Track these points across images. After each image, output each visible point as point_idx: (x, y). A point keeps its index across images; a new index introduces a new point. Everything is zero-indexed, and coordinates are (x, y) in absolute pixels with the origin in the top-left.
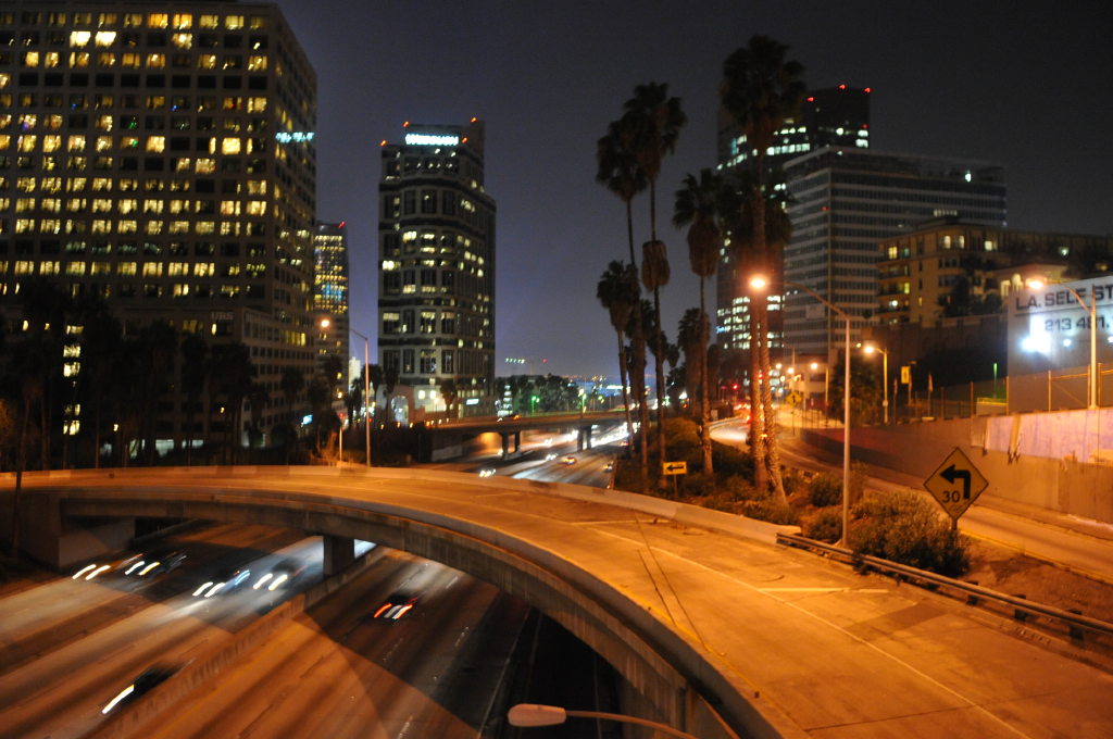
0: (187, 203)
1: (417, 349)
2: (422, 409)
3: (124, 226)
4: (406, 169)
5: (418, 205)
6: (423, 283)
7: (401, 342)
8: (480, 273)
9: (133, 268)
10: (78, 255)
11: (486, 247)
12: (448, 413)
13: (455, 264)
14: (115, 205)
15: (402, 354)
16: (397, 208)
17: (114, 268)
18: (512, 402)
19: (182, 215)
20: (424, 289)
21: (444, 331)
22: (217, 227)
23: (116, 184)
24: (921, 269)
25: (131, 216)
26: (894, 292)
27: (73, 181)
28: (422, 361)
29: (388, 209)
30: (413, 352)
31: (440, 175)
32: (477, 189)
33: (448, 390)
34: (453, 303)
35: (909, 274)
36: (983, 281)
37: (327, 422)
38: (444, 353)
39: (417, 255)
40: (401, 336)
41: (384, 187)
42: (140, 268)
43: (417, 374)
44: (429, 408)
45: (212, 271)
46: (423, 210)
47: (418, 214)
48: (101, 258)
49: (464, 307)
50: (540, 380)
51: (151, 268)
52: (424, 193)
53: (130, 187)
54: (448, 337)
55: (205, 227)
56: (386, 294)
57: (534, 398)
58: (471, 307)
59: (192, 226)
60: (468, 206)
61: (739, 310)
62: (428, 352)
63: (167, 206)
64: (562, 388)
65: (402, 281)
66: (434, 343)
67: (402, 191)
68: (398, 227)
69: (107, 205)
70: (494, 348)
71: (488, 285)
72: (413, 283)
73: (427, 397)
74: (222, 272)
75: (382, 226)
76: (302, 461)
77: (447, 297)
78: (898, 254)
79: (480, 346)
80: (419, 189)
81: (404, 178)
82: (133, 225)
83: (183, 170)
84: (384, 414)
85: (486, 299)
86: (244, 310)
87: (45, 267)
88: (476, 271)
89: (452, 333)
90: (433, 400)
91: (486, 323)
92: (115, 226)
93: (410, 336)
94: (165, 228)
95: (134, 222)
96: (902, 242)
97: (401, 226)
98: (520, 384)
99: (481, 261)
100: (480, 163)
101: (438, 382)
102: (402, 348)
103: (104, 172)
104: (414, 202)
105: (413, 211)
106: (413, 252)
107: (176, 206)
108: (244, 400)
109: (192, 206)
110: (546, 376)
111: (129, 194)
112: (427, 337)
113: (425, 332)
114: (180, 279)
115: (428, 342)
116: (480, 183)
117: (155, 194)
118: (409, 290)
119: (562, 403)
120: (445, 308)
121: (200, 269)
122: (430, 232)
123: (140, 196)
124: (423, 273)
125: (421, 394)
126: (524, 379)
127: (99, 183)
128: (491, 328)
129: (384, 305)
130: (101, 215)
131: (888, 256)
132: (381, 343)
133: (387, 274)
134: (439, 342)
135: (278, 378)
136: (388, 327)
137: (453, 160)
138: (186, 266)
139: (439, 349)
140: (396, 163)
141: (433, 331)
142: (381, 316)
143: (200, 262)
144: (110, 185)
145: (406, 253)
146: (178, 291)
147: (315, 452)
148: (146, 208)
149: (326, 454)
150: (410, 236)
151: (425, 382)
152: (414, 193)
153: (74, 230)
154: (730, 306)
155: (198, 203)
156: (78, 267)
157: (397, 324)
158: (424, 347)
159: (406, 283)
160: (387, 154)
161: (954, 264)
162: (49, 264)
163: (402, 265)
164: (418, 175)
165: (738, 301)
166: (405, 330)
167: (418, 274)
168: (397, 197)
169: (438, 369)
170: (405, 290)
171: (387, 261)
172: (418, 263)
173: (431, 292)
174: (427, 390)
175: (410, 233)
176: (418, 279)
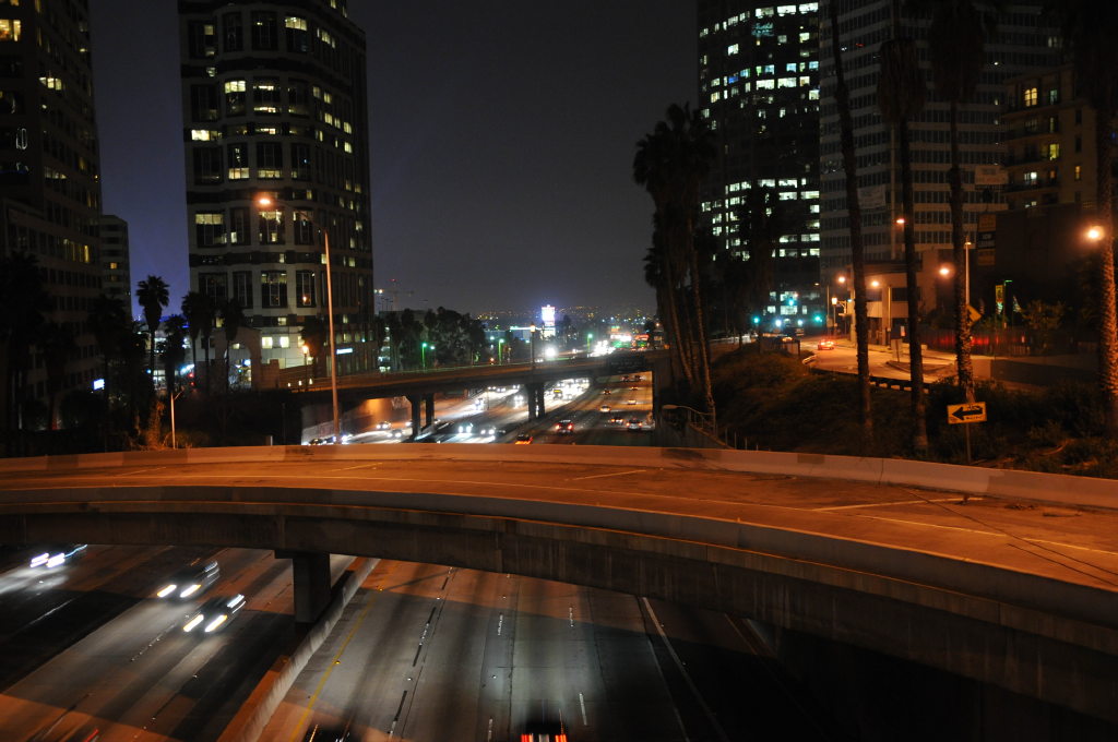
1: (255, 269)
2: (275, 363)
5: (247, 36)
6: (261, 165)
7: (230, 259)
8: (347, 148)
11: (353, 106)
12: (317, 369)
13: (311, 134)
15: (230, 279)
16: (211, 41)
18: (392, 353)
20: (263, 174)
21: (297, 242)
24: (1079, 120)
26: (1034, 158)
29: (195, 43)
30: (249, 274)
32: (338, 11)
33: (314, 331)
34: (310, 196)
35: (1057, 129)
38: (298, 274)
39: (249, 118)
40: (229, 250)
41: (185, 5)
43: (258, 310)
44: (288, 362)
46: (255, 45)
47: (248, 51)
49: (327, 202)
50: (429, 317)
52: (255, 16)
56: (198, 182)
57: (424, 345)
58: (337, 204)
60: (326, 39)
61: (734, 201)
62: (273, 273)
64: (461, 331)
65: (226, 160)
66: (282, 261)
67: (219, 13)
68: (211, 72)
70: (371, 267)
71: (358, 167)
72: (244, 164)
73: (276, 347)
75: (187, 72)
77: (302, 186)
78: (1039, 98)
79: (352, 264)
80: (245, 10)
84: (214, 371)
85: (358, 190)
88: (342, 146)
89: (311, 242)
90: (290, 350)
91: (359, 227)
93: (241, 250)
96: (1046, 79)
97: (219, 71)
98: (404, 326)
99: (348, 129)
101: (293, 321)
102: (230, 269)
104: (239, 31)
105: (239, 47)
106: (242, 114)
110: (436, 311)
112: (272, 249)
113: (266, 241)
115: (275, 258)
116: (342, 3)
118: (235, 175)
119: (462, 352)
120: (300, 203)
122: (267, 81)
124: (260, 146)
125: (267, 342)
126: (408, 314)
128: (365, 236)
129: (197, 201)
131: (1024, 101)
132: (195, 261)
133: (199, 149)
134: (291, 258)
136: (204, 235)
139: (292, 269)
141: (280, 241)
142: (192, 219)
145: (228, 116)
150: (235, 86)
151: (273, 322)
152: (237, 15)
154: (722, 197)
157: (218, 230)
158: (265, 267)
159: (234, 165)
163: (224, 136)
165: (733, 186)
166: (234, 240)
167: (252, 150)
168: (209, 23)
169: (292, 301)
170: (231, 176)
171: (198, 129)
172: (251, 132)
173: (274, 179)
174: (276, 334)
175: (234, 84)
176: (252, 159)
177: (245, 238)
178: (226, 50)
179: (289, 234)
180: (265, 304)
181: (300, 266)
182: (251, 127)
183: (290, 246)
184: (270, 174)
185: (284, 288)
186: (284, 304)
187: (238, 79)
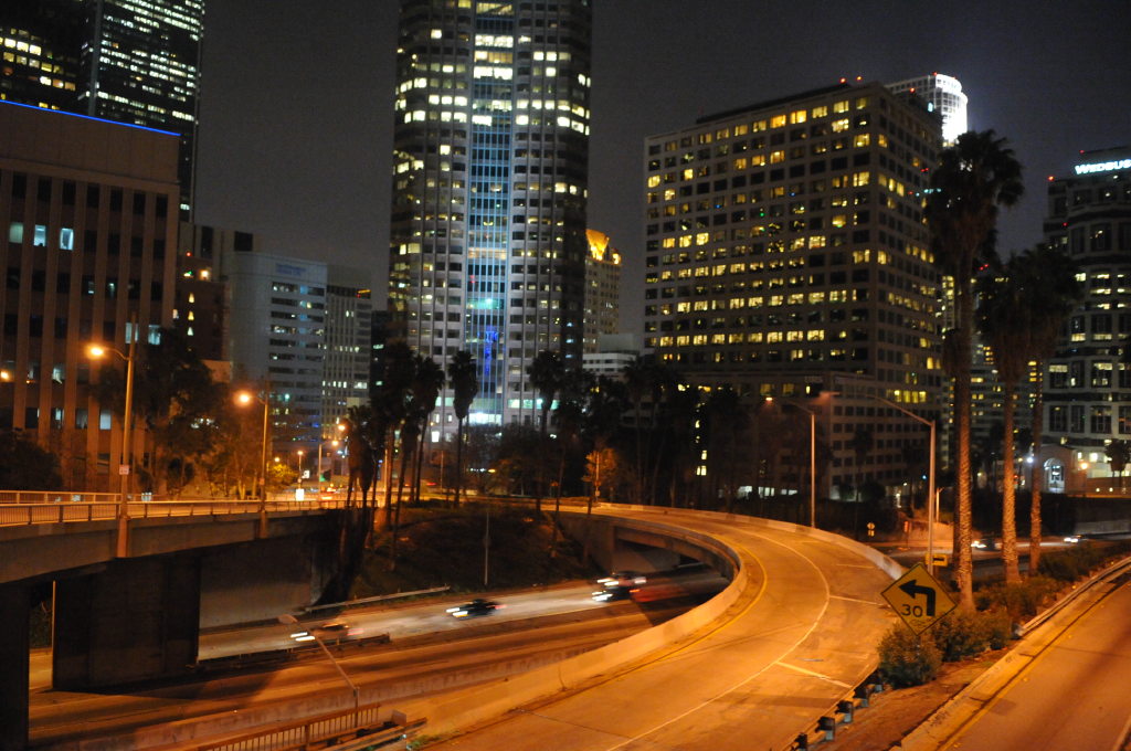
1: (1088, 405)
4: (1076, 204)
5: (1088, 243)
6: (1094, 331)
7: (1069, 397)
10: (719, 329)
15: (1070, 409)
17: (745, 338)
21: (1121, 385)
27: (716, 269)
28: (1094, 419)
30: (1082, 408)
31: (1118, 205)
38: (1121, 409)
39: (1088, 298)
40: (1068, 391)
42: (765, 337)
43: (1087, 434)
45: (822, 336)
46: (1094, 248)
47: (1088, 252)
51: (774, 336)
52: (1096, 228)
54: (1127, 391)
62: (1101, 408)
65: (1070, 328)
66: (1110, 399)
67: (1070, 229)
72: (1082, 331)
74: (832, 338)
80: (1087, 225)
81: (1071, 215)
83: (799, 249)
87: (698, 340)
93: (1077, 391)
101: (1113, 443)
102: (1071, 404)
104: (1082, 240)
112: (1101, 390)
113: (1098, 385)
114: (796, 344)
115: (1100, 397)
118: (1078, 338)
121: (813, 335)
122: (1104, 271)
124: (1094, 319)
132: (1047, 397)
134: (1116, 398)
136: (1055, 380)
138: (801, 333)
139: (1115, 406)
140: (1064, 199)
141: (1109, 385)
153: (717, 307)
156: (719, 338)
157: (1064, 376)
158: (1095, 403)
159: (1074, 332)
160: (1055, 190)
162: (700, 337)
164: (1087, 209)
166: (1073, 384)
169: (1115, 428)
170: (1073, 339)
172: (1088, 309)
173: (1105, 340)
175: (1078, 275)
176: (1088, 326)
177: (1080, 383)
178: (1073, 253)
179: (1114, 380)
180: (1093, 430)
181: (1123, 404)
182: (1088, 306)
183: (1115, 389)
184: (1102, 337)
185: (1109, 419)
186: (1108, 431)
187: (1081, 272)
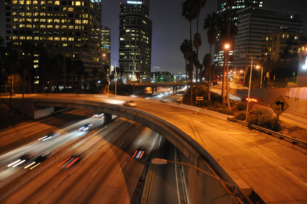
0: (66, 20)
1: (129, 63)
2: (131, 80)
3: (49, 27)
4: (127, 11)
5: (130, 22)
7: (125, 61)
8: (147, 42)
9: (52, 39)
10: (37, 35)
11: (149, 35)
12: (137, 82)
13: (140, 39)
14: (46, 20)
15: (125, 64)
16: (124, 22)
17: (46, 39)
18: (155, 79)
19: (65, 24)
20: (131, 46)
21: (137, 59)
22: (74, 27)
23: (46, 14)
24: (275, 44)
25: (51, 24)
26: (266, 51)
27: (34, 14)
28: (131, 66)
29: (122, 23)
30: (128, 64)
31: (137, 13)
32: (147, 17)
33: (138, 75)
34: (139, 50)
35: (271, 45)
36: (293, 48)
37: (105, 83)
38: (137, 65)
39: (130, 36)
40: (125, 59)
41: (121, 16)
42: (53, 39)
43: (129, 70)
44: (132, 80)
45: (73, 40)
46: (132, 24)
47: (130, 24)
48: (43, 36)
49: (143, 52)
50: (163, 73)
51: (56, 39)
52: (132, 18)
53: (50, 15)
54: (138, 60)
55: (71, 27)
56: (121, 47)
57: (161, 78)
58: (145, 52)
59: (67, 27)
60: (144, 22)
61: (221, 55)
62: (132, 64)
63: (60, 21)
64: (169, 75)
65: (125, 44)
66: (134, 62)
67: (126, 18)
68: (124, 28)
69: (44, 20)
70: (151, 64)
71: (149, 45)
72: (128, 45)
73: (132, 77)
74: (76, 40)
75: (120, 28)
76: (98, 93)
77: (138, 49)
78: (268, 39)
79: (147, 63)
80: (130, 17)
81: (126, 14)
82: (51, 26)
83: (65, 11)
84: (120, 81)
85: (149, 50)
86: (82, 51)
87: (28, 38)
88: (146, 42)
89: (139, 59)
90: (133, 78)
91: (149, 56)
92: (46, 26)
93: (127, 60)
94: (60, 27)
95: (52, 26)
96: (270, 36)
97: (125, 28)
98: (158, 74)
99: (148, 39)
100: (148, 10)
101: (135, 73)
102: (125, 63)
103: (43, 11)
104: (129, 21)
105: (129, 24)
106: (129, 36)
107: (63, 21)
108: (82, 76)
109: (67, 21)
110: (165, 72)
111: (50, 17)
112: (132, 60)
113: (131, 58)
114: (65, 42)
115: (132, 61)
116: (148, 16)
117: (57, 17)
118: (127, 46)
119: (169, 80)
120: (137, 52)
121: (70, 39)
122: (133, 30)
123: (53, 18)
124: (131, 42)
125: (130, 76)
126: (159, 72)
127: (42, 14)
128: (150, 58)
129: (120, 51)
130: (43, 23)
131: (266, 40)
132: (120, 61)
133: (121, 42)
135: (91, 70)
136: (121, 57)
137: (141, 9)
138: (66, 38)
139: (135, 63)
140: (124, 9)
141: (134, 58)
142: (119, 54)
143: (70, 37)
144: (45, 15)
145: (127, 36)
146: (64, 45)
147: (101, 91)
148: (55, 22)
149: (104, 91)
150: (128, 31)
151: (132, 73)
152: (129, 18)
153: (35, 27)
154: (218, 53)
155: (69, 20)
156: (37, 38)
157: (124, 56)
158: (131, 63)
159: (127, 45)
160: (122, 7)
161: (285, 43)
162: (29, 37)
163: (126, 39)
164: (130, 13)
165: (221, 52)
166: (126, 58)
167: (130, 42)
168: (124, 19)
170: (126, 47)
171: (121, 38)
172: (130, 39)
173: (133, 47)
174: (132, 75)
175: (128, 30)
176: (130, 44)
177: (128, 58)
178: (127, 24)
179: (135, 57)
180: (131, 69)
181: (137, 63)
182: (130, 38)
184: (133, 46)
185: (134, 67)
186: (134, 70)
187: (128, 29)
